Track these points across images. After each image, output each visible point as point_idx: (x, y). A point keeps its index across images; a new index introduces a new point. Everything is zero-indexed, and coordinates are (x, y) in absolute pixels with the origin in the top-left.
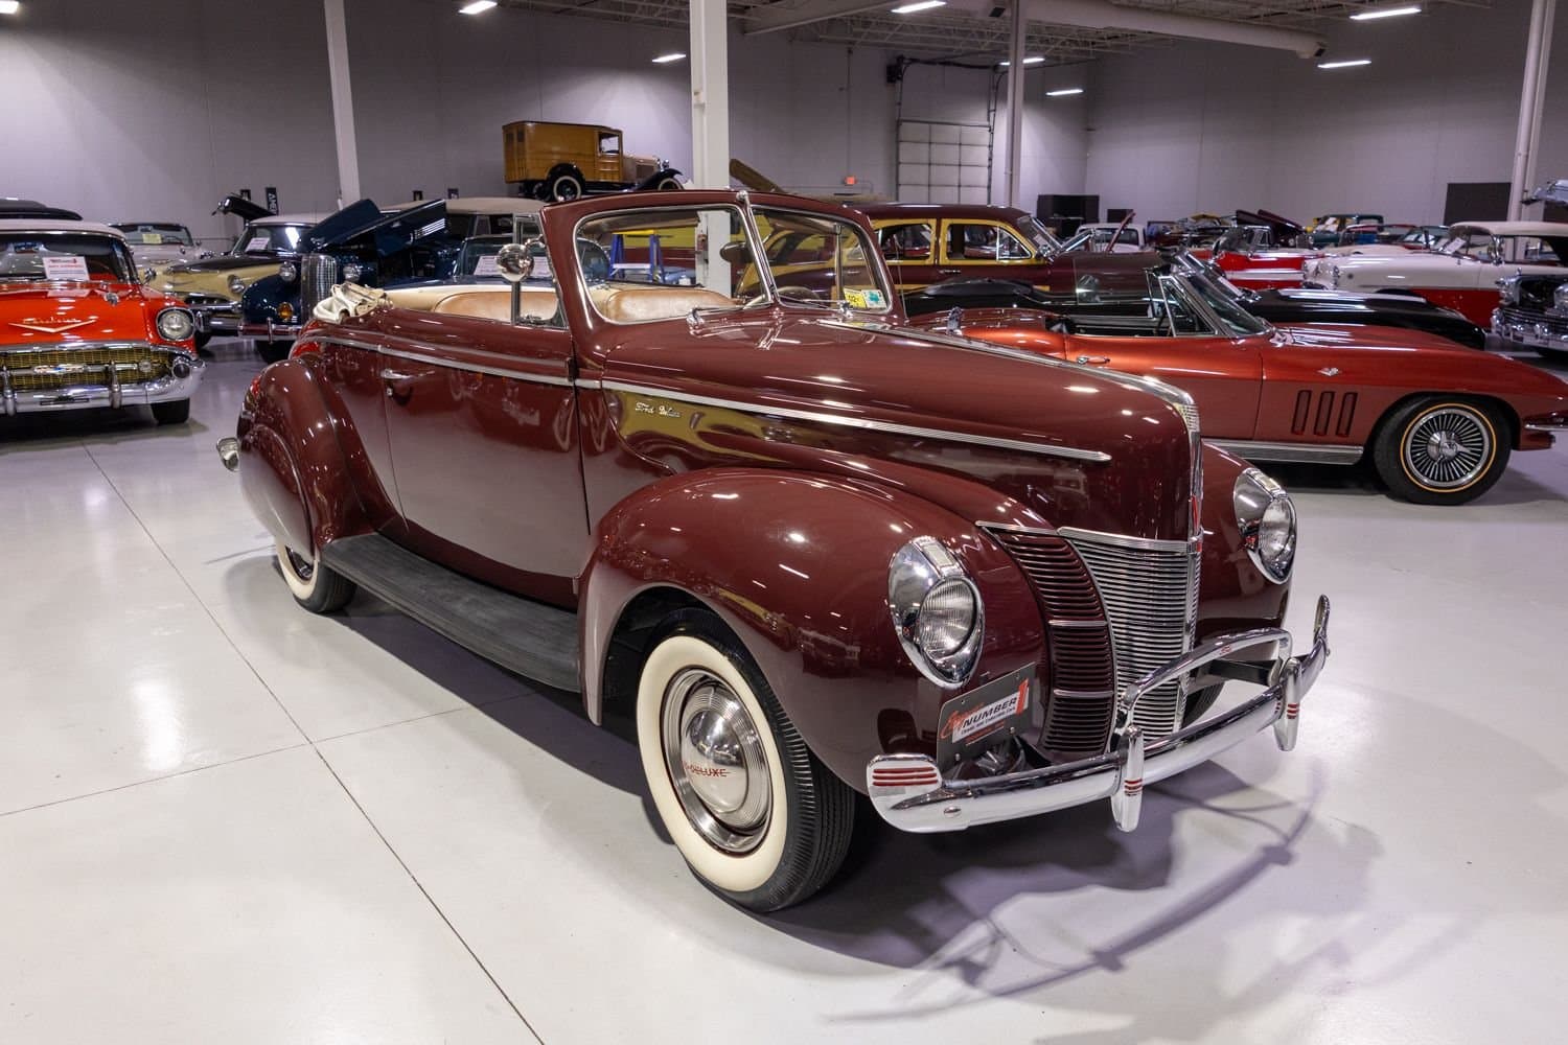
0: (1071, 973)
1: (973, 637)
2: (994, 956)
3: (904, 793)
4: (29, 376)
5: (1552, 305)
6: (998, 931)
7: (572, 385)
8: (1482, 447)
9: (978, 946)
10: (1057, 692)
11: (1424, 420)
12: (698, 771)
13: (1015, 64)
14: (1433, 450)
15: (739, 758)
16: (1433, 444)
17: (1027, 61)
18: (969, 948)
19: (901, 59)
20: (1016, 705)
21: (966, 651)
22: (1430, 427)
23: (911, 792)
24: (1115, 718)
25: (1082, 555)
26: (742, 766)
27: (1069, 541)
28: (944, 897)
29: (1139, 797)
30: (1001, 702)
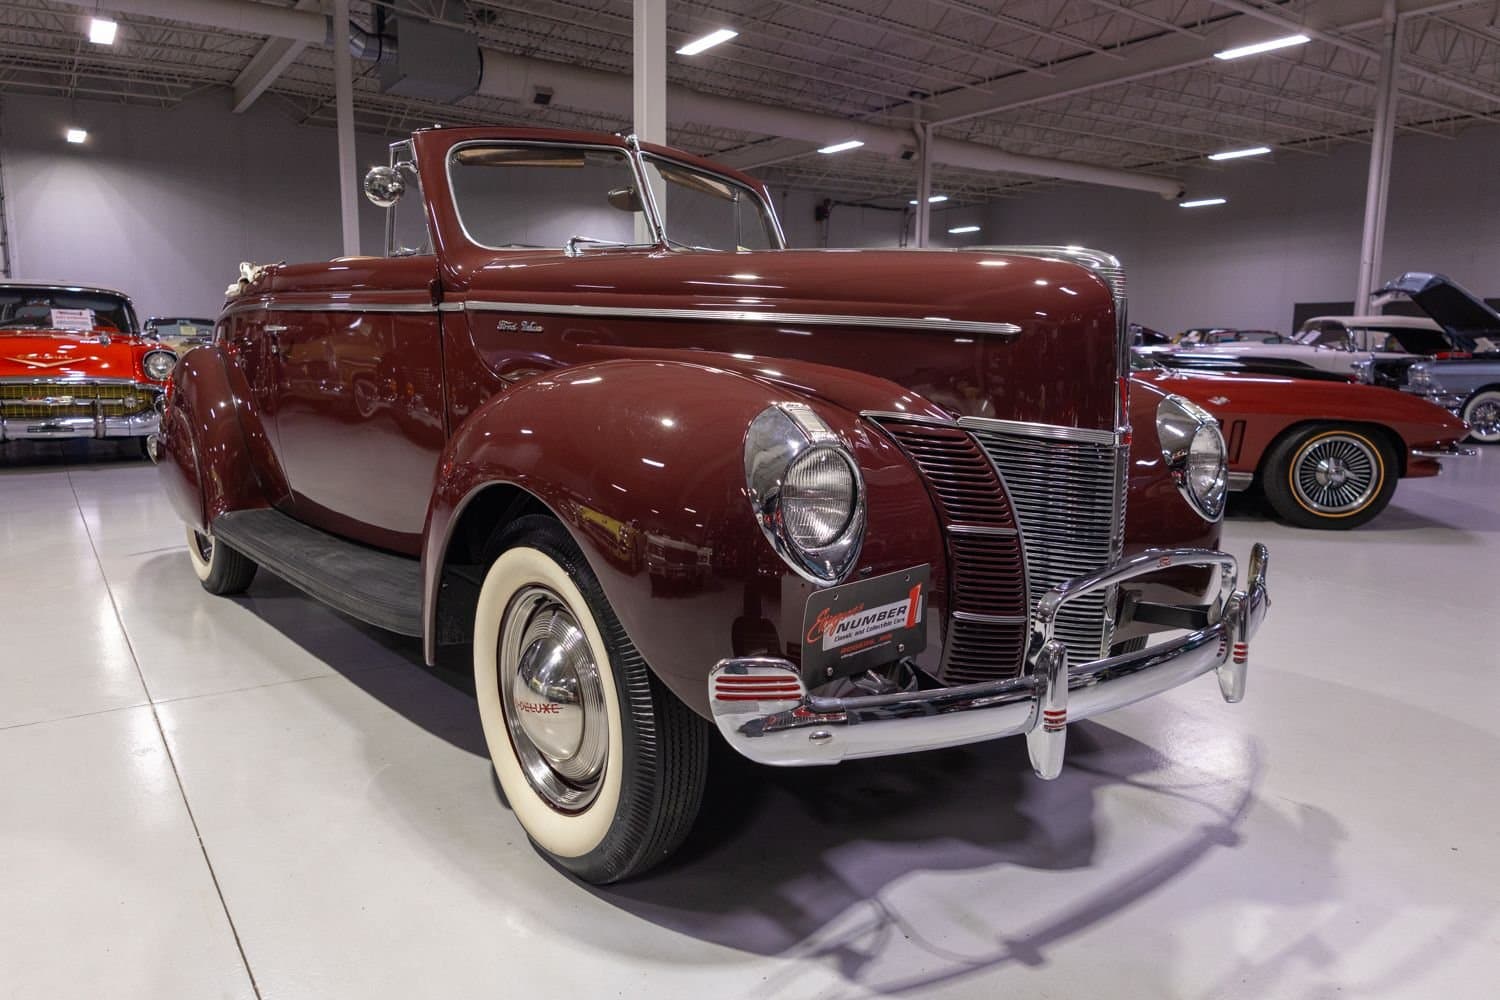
0: (978, 966)
1: (853, 526)
2: (881, 944)
3: (757, 709)
4: (20, 406)
5: (1406, 382)
6: (887, 914)
7: (436, 310)
8: (1370, 474)
9: (861, 930)
10: (957, 614)
11: (1310, 449)
12: (528, 708)
13: (923, 202)
14: (1321, 478)
15: (576, 694)
16: (1321, 471)
17: (932, 200)
18: (848, 934)
19: (827, 201)
20: (906, 616)
21: (845, 542)
22: (1318, 455)
23: (765, 709)
24: (1029, 640)
25: (986, 449)
26: (579, 705)
27: (971, 434)
28: (822, 872)
29: (1062, 735)
30: (887, 608)
